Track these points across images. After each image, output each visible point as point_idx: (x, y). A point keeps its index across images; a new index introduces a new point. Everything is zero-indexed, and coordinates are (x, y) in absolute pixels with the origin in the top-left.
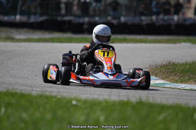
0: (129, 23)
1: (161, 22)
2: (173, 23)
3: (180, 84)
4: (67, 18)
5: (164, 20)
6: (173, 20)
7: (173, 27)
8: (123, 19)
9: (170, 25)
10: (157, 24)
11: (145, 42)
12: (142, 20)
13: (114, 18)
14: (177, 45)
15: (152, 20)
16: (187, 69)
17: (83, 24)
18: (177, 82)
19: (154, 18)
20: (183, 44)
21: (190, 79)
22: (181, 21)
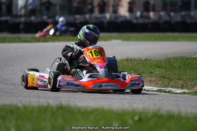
2: (105, 21)
4: (3, 19)
5: (97, 18)
6: (105, 17)
7: (106, 25)
9: (102, 23)
12: (76, 19)
13: (49, 17)
15: (85, 18)
17: (19, 24)
19: (87, 16)
20: (115, 41)
22: (113, 19)
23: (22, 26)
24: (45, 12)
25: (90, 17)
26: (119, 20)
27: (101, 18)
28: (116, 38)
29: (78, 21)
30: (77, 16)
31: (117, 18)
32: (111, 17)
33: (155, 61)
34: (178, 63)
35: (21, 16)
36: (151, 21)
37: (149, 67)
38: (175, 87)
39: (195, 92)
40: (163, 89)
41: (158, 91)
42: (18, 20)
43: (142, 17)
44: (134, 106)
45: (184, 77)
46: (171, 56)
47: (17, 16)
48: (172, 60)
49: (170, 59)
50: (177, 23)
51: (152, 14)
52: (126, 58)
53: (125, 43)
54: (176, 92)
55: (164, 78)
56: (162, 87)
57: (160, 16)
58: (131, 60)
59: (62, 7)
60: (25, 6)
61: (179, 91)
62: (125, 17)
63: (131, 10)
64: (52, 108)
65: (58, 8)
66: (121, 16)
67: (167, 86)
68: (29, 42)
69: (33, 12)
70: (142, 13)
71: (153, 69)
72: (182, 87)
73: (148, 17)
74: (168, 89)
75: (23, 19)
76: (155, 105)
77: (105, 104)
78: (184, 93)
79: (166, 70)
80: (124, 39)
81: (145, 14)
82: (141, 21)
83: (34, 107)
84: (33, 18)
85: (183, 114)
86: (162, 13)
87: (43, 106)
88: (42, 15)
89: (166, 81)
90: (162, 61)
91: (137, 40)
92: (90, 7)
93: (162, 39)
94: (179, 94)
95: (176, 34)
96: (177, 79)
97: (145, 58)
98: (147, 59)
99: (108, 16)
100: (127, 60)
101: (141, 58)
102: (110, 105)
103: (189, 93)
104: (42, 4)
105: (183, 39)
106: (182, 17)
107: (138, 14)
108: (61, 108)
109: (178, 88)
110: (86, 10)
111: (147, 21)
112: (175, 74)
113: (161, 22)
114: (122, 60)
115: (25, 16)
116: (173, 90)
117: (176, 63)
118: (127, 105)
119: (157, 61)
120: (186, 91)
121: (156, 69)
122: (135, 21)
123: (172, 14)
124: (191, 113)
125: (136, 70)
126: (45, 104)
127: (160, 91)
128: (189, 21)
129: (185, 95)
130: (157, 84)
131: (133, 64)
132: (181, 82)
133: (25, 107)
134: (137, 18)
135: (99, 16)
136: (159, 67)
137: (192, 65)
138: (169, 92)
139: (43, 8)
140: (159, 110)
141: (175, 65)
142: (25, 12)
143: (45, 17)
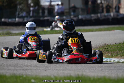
0: (84, 19)
1: (103, 18)
2: (110, 18)
3: (112, 59)
4: (46, 18)
5: (105, 16)
6: (110, 15)
7: (111, 20)
8: (80, 17)
9: (108, 19)
10: (101, 19)
11: (92, 31)
12: (92, 17)
13: (75, 16)
14: (112, 32)
15: (98, 16)
16: (116, 48)
18: (109, 57)
19: (99, 15)
20: (116, 31)
21: (118, 55)
22: (115, 16)
24: (72, 13)
25: (101, 15)
26: (119, 17)
27: (107, 16)
28: (117, 29)
29: (93, 18)
30: (93, 15)
31: (118, 15)
59: (83, 10)
65: (80, 10)
66: (121, 14)
99: (112, 14)
100: (123, 43)
114: (120, 43)
135: (106, 14)
139: (71, 10)
143: (72, 17)
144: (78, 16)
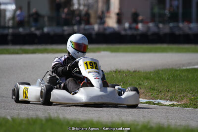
23: (9, 38)
26: (108, 32)
27: (89, 29)
28: (104, 50)
29: (66, 33)
30: (66, 28)
31: (105, 29)
32: (99, 29)
33: (144, 73)
34: (167, 74)
35: (9, 28)
36: (139, 32)
37: (138, 79)
38: (164, 99)
39: (184, 104)
40: (152, 101)
41: (146, 103)
42: (6, 32)
43: (130, 28)
44: (124, 118)
45: (173, 89)
46: (159, 68)
47: (5, 27)
48: (160, 72)
49: (159, 70)
50: (166, 35)
51: (140, 26)
52: (115, 70)
53: (114, 54)
54: (165, 104)
55: (153, 90)
56: (151, 99)
57: (149, 28)
58: (120, 72)
59: (51, 19)
60: (13, 18)
61: (168, 103)
62: (113, 28)
63: (119, 21)
64: (41, 120)
65: (46, 19)
66: (109, 28)
67: (156, 98)
68: (17, 53)
69: (21, 24)
70: (130, 24)
71: (142, 81)
72: (171, 99)
73: (137, 29)
74: (157, 101)
75: (11, 31)
76: (144, 117)
77: (94, 116)
78: (173, 105)
79: (155, 82)
80: (112, 51)
81: (134, 25)
82: (129, 32)
83: (22, 120)
84: (21, 30)
85: (172, 127)
86: (151, 25)
87: (32, 118)
88: (30, 27)
89: (155, 93)
90: (151, 72)
91: (126, 51)
92: (78, 18)
93: (150, 51)
94: (168, 106)
95: (165, 46)
96: (167, 91)
97: (134, 70)
98: (136, 71)
99: (96, 27)
100: (115, 72)
101: (130, 70)
102: (99, 117)
103: (178, 105)
104: (30, 16)
105: (172, 50)
106: (171, 28)
107: (127, 25)
108: (49, 120)
109: (167, 100)
110: (74, 22)
111: (135, 33)
112: (164, 86)
113: (149, 33)
114: (111, 72)
115: (13, 27)
116: (162, 102)
117: (165, 74)
118: (116, 117)
119: (146, 73)
120: (175, 103)
121: (145, 81)
122: (123, 33)
123: (161, 25)
124: (180, 125)
125: (124, 82)
126: (34, 117)
127: (149, 103)
128: (177, 33)
129: (174, 107)
130: (146, 95)
131: (122, 76)
132: (170, 94)
133: (13, 119)
134: (125, 30)
136: (148, 79)
137: (181, 77)
138: (158, 104)
139: (31, 19)
140: (149, 122)
141: (164, 76)
142: (13, 24)
143: (33, 29)
144: (42, 29)
